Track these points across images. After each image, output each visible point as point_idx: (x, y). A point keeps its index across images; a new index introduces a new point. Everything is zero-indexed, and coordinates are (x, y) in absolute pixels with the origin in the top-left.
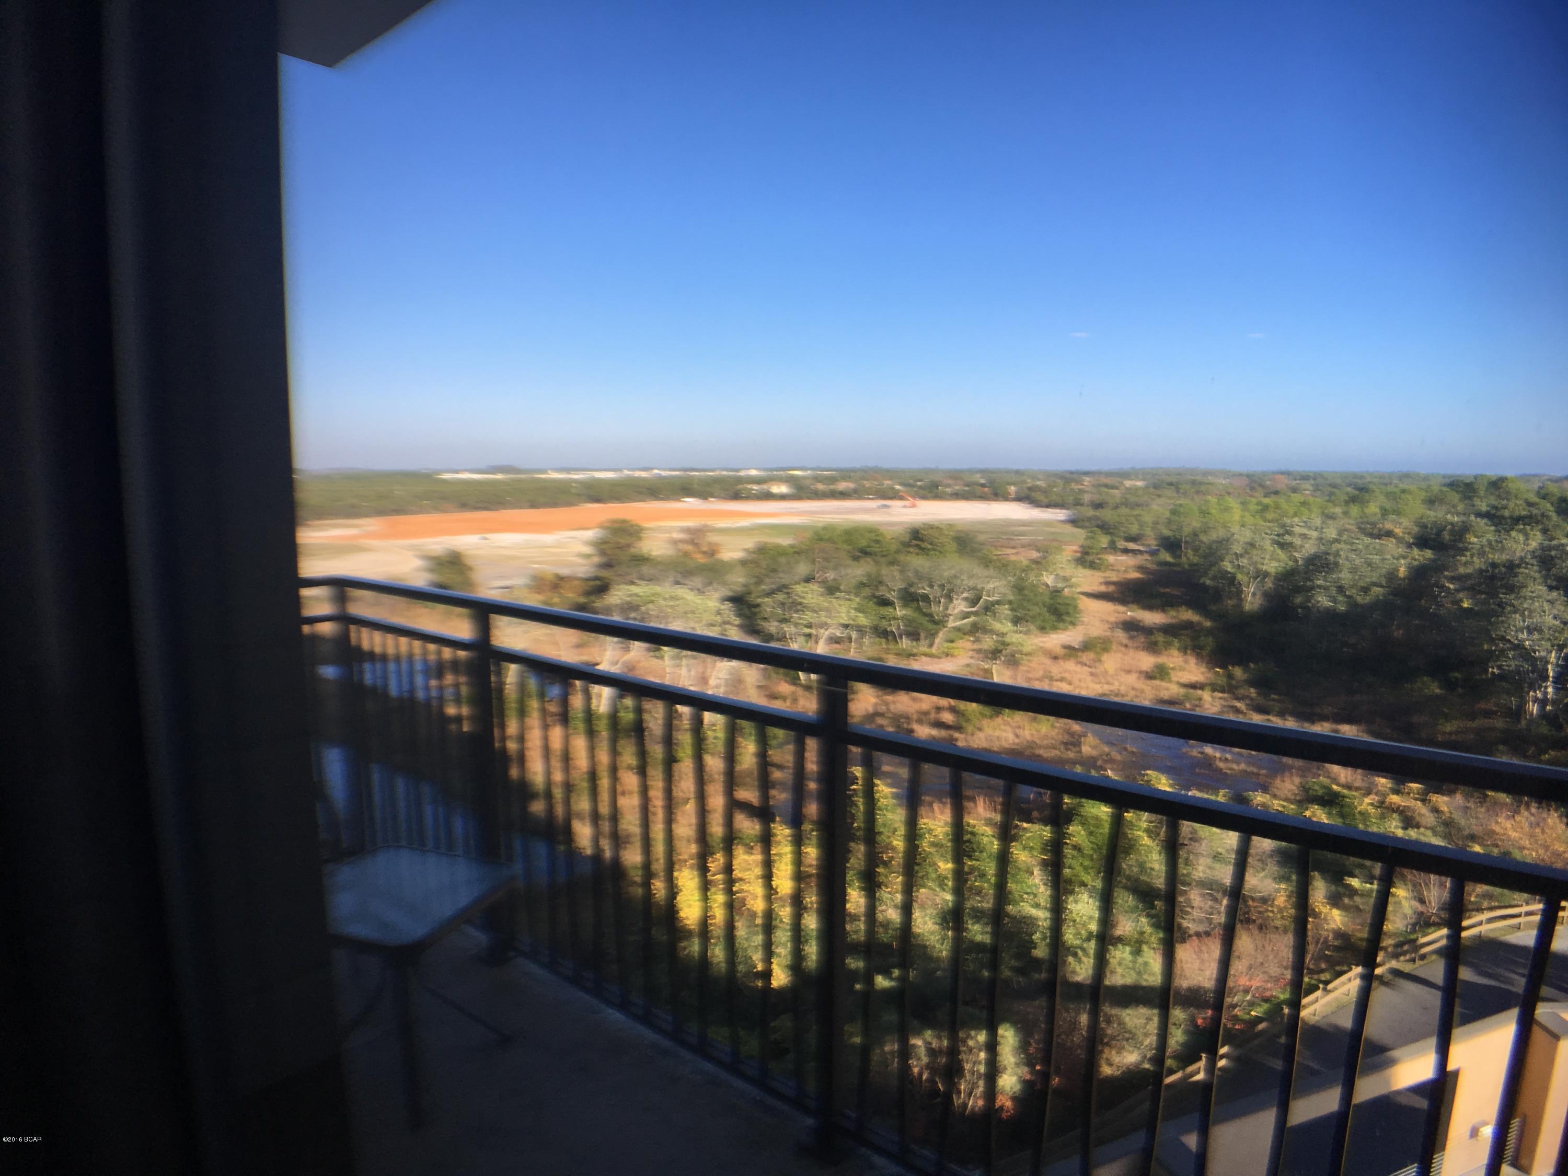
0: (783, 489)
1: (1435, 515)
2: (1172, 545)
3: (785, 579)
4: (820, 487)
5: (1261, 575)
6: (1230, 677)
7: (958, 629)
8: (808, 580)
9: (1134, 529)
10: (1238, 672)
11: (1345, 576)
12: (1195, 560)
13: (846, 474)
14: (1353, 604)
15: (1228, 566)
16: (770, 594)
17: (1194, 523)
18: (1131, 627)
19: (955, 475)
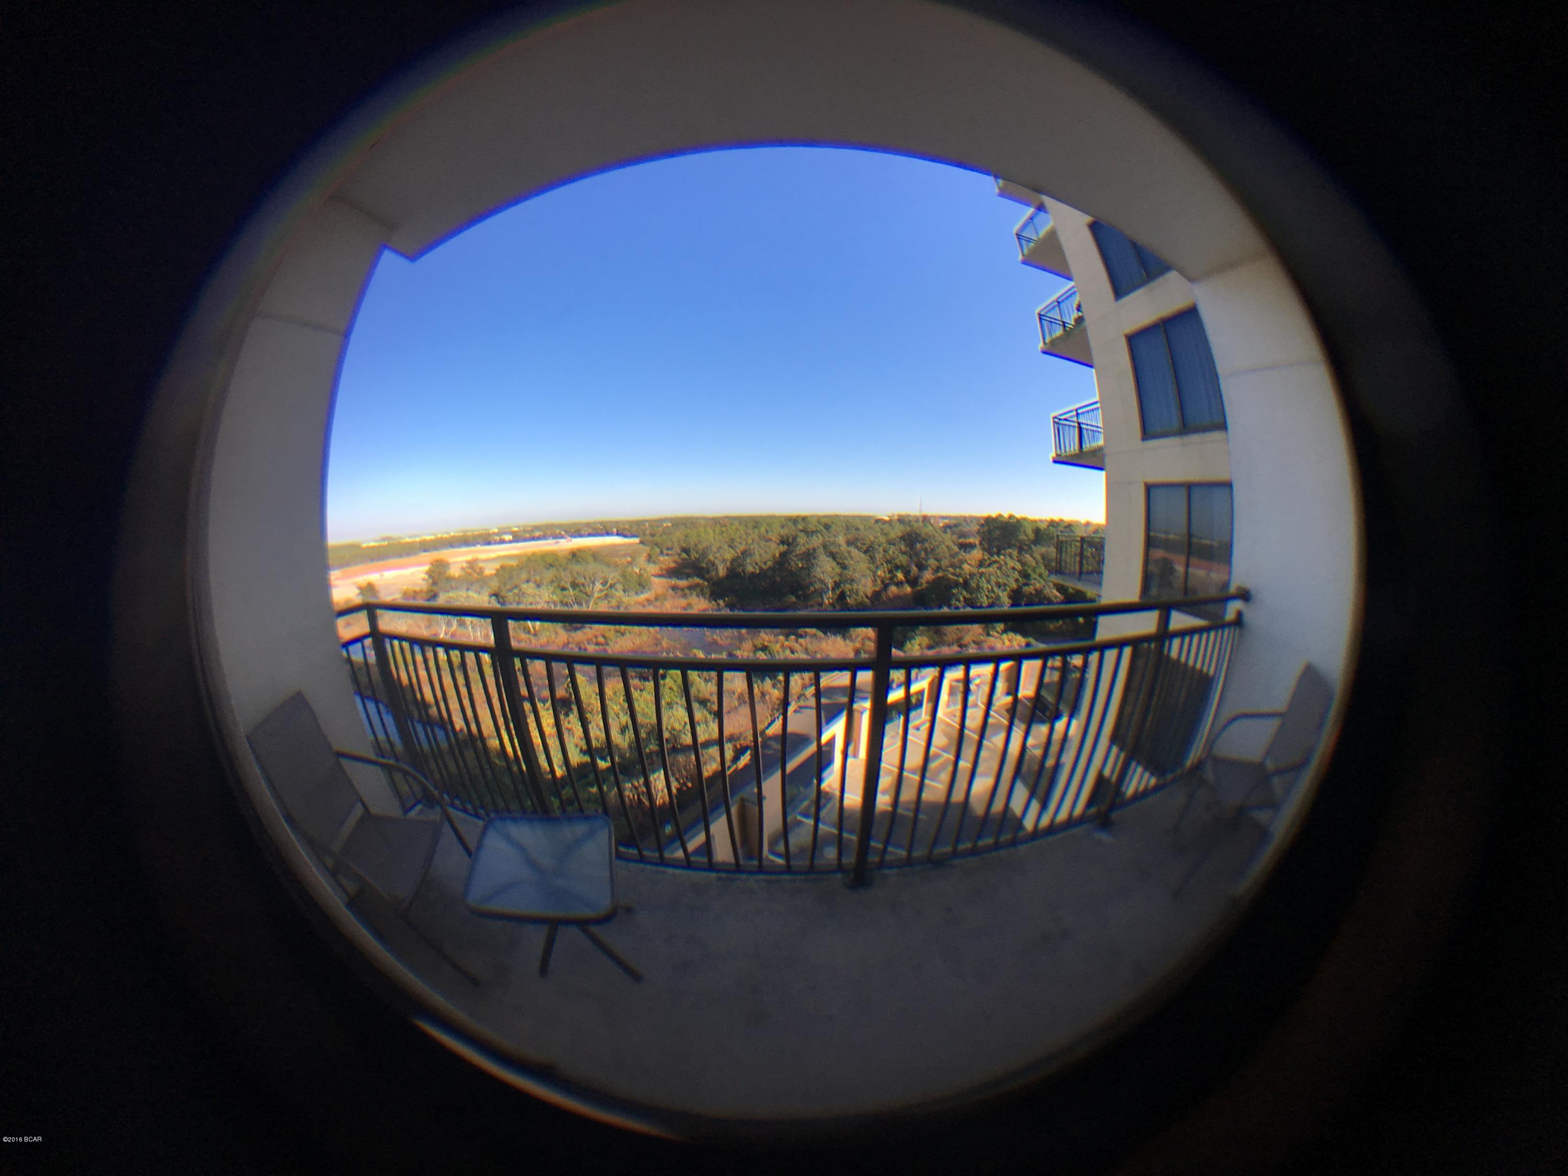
0: (508, 537)
1: (784, 532)
2: (686, 550)
3: (515, 581)
4: (527, 535)
5: (724, 560)
6: (718, 605)
7: (599, 598)
8: (528, 581)
9: (670, 545)
10: (721, 602)
11: (757, 558)
12: (697, 556)
13: (537, 528)
14: (761, 569)
15: (711, 557)
16: (510, 590)
17: (693, 540)
18: (674, 588)
19: (588, 525)
